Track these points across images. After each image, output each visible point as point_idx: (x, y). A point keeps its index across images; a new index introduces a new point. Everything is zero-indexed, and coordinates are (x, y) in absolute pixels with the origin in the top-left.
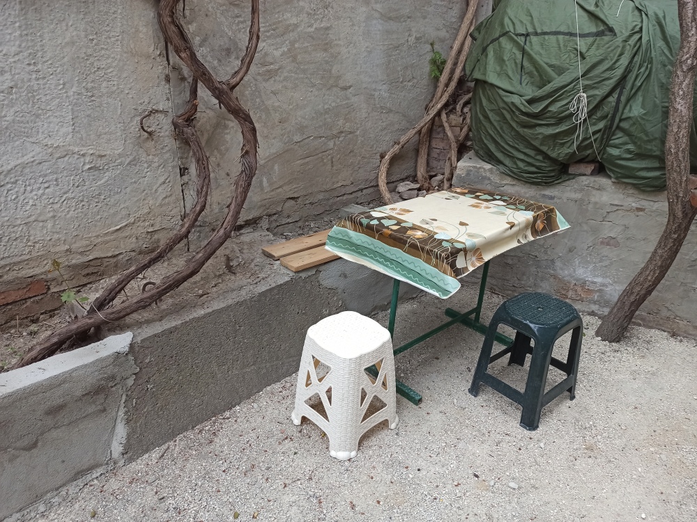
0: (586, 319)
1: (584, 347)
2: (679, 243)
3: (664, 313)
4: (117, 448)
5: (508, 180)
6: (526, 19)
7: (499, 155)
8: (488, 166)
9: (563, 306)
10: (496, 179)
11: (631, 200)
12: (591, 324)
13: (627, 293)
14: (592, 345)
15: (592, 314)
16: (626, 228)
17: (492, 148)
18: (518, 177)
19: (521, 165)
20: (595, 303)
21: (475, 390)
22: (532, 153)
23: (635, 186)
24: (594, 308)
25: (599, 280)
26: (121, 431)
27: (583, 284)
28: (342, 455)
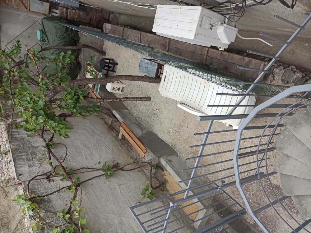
0: (103, 58)
1: (107, 58)
2: (89, 46)
3: (100, 46)
4: (127, 111)
5: (81, 72)
6: (54, 71)
7: (77, 74)
8: (79, 76)
9: (101, 61)
10: (81, 74)
11: (82, 52)
12: (104, 57)
13: (98, 52)
14: (107, 57)
15: (102, 57)
16: (87, 53)
17: (75, 75)
18: (80, 70)
19: (78, 70)
20: (100, 57)
21: (115, 72)
22: (76, 68)
23: (80, 52)
24: (101, 57)
25: (96, 57)
26: (125, 110)
27: (97, 59)
28: (124, 85)
